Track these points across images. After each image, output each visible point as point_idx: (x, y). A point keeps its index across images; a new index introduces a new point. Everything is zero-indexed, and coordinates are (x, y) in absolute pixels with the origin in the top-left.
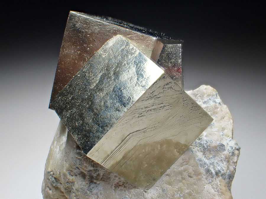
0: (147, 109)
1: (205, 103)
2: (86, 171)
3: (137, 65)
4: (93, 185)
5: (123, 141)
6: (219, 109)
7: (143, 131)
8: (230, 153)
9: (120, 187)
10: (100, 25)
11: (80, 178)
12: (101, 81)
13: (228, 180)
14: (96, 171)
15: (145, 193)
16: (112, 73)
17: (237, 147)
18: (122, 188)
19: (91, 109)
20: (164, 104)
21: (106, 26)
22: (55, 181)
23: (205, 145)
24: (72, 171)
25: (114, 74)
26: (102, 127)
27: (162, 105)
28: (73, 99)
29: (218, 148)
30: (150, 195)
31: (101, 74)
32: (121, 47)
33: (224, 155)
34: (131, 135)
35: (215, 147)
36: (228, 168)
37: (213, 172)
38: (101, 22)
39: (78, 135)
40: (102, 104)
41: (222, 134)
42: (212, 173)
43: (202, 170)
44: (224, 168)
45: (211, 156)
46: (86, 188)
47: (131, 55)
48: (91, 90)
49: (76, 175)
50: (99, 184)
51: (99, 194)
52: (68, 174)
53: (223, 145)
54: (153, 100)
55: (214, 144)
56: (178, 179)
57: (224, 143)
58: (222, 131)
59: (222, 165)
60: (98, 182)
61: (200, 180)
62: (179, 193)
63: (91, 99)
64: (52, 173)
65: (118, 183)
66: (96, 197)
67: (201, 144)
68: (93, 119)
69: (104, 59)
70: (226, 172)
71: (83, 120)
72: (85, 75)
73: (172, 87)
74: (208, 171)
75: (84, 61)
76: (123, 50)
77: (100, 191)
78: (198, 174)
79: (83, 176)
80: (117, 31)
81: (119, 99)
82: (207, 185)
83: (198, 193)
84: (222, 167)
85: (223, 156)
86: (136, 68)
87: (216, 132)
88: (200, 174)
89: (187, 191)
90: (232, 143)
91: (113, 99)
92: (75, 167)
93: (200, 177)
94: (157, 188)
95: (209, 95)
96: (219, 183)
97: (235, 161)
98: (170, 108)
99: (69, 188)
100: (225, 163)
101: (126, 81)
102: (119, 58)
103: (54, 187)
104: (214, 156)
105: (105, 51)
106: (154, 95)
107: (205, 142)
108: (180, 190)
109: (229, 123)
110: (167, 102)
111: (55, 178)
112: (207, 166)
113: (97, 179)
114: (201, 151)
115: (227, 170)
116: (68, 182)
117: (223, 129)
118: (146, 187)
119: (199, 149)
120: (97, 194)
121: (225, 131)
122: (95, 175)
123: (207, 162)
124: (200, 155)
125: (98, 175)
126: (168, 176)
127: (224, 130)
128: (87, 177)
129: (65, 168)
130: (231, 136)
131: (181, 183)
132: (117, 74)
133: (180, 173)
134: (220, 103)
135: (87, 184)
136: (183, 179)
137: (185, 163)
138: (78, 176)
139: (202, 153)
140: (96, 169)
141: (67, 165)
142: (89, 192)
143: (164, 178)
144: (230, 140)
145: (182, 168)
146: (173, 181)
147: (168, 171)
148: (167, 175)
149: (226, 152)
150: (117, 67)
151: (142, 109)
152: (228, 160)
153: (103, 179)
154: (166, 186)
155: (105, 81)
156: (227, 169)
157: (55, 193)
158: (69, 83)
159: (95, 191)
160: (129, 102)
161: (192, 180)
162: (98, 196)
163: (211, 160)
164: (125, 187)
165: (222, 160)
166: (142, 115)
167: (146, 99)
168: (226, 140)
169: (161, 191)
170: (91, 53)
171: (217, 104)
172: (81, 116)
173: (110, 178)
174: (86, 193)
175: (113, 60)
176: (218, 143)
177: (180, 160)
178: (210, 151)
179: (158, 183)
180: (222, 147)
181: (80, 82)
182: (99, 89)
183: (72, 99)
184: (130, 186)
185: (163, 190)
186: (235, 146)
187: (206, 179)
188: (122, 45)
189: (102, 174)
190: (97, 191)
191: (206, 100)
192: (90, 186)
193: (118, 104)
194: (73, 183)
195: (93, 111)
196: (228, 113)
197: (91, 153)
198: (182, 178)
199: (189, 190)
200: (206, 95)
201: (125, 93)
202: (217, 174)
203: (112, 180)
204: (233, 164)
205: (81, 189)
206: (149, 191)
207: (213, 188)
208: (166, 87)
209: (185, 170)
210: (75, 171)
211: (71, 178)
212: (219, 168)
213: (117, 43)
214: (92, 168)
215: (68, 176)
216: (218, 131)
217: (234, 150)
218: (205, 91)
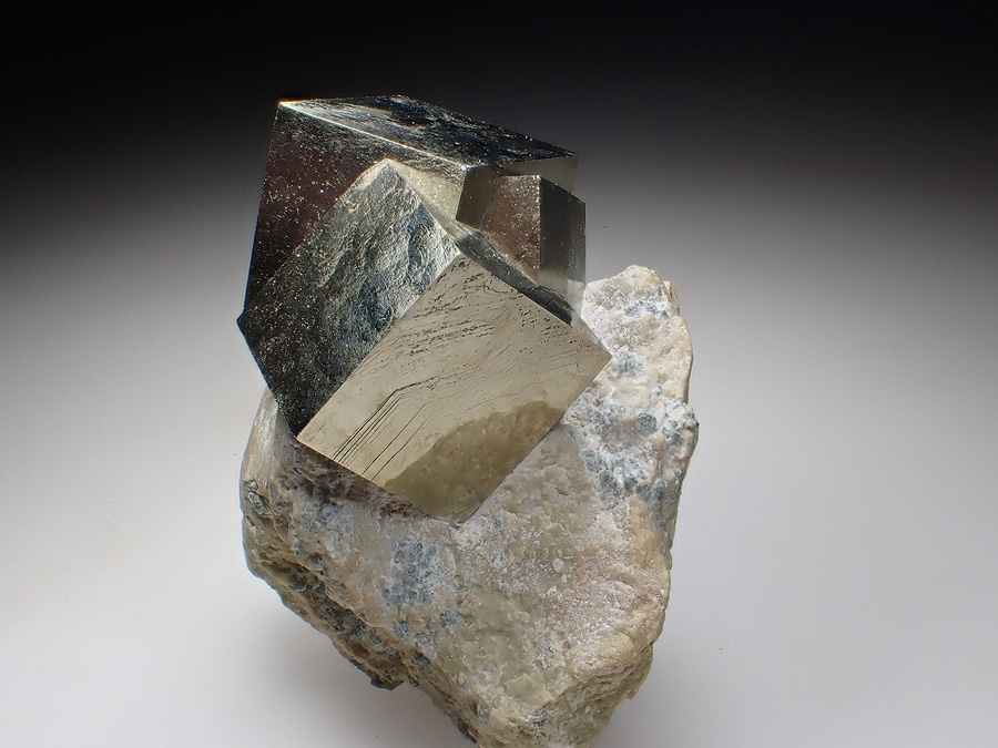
0: (431, 336)
1: (629, 311)
2: (311, 476)
3: (412, 235)
4: (327, 509)
5: (381, 407)
6: (659, 329)
7: (427, 384)
8: (668, 437)
9: (394, 515)
10: (346, 136)
11: (303, 493)
12: (340, 270)
13: (656, 501)
14: (333, 476)
15: (453, 530)
16: (363, 251)
17: (689, 422)
18: (400, 516)
19: (314, 335)
20: (473, 324)
21: (359, 138)
22: (261, 504)
23: (606, 417)
24: (286, 477)
25: (367, 254)
26: (331, 376)
27: (468, 326)
28: (282, 310)
29: (638, 426)
30: (467, 534)
31: (342, 253)
32: (387, 189)
33: (650, 441)
34: (398, 393)
35: (631, 423)
36: (659, 472)
37: (621, 482)
38: (347, 129)
39: (285, 393)
40: (337, 323)
41: (658, 390)
42: (616, 484)
43: (593, 478)
44: (647, 474)
45: (620, 445)
46: (313, 515)
47: (405, 210)
48: (320, 289)
49: (296, 488)
50: (342, 506)
51: (343, 529)
52: (279, 486)
53: (651, 419)
54: (442, 315)
55: (628, 416)
56: (532, 497)
57: (658, 414)
58: (658, 382)
59: (645, 465)
60: (339, 503)
61: (586, 499)
62: (533, 529)
63: (316, 313)
64: (253, 484)
65: (388, 506)
66: (337, 536)
67: (599, 415)
68: (316, 359)
69: (350, 217)
70: (652, 483)
71: (297, 360)
72: (311, 254)
73: (487, 284)
74: (606, 479)
75: (312, 218)
76: (390, 196)
77: (345, 522)
78: (580, 486)
79: (309, 488)
80: (383, 150)
81: (370, 314)
82: (603, 513)
83: (575, 530)
84: (644, 470)
85: (648, 444)
86: (411, 240)
87: (639, 388)
88: (587, 486)
89: (551, 526)
90: (678, 415)
91: (359, 314)
92: (291, 468)
93: (585, 493)
94: (485, 518)
95: (639, 293)
96: (628, 508)
97: (682, 456)
98: (489, 331)
99: (284, 518)
100: (651, 462)
101: (387, 272)
102: (381, 216)
103: (260, 518)
104: (628, 445)
105: (355, 198)
106: (443, 304)
107: (608, 411)
108: (536, 522)
109: (681, 363)
110: (479, 317)
111: (260, 496)
112: (604, 468)
113: (337, 495)
114: (599, 433)
115: (654, 478)
116: (280, 504)
117: (662, 378)
118: (455, 516)
119: (593, 427)
120: (338, 529)
121: (667, 385)
122: (332, 486)
123: (608, 457)
124: (593, 441)
125: (340, 486)
126: (508, 492)
127: (665, 380)
128: (316, 490)
129: (273, 471)
130: (680, 395)
131: (540, 508)
132: (372, 255)
133: (538, 484)
134: (665, 313)
135: (316, 505)
136: (545, 497)
137: (548, 461)
138: (299, 489)
139: (600, 438)
140: (334, 471)
141: (278, 464)
142: (319, 525)
143: (500, 495)
144: (675, 404)
145: (542, 472)
146: (519, 502)
147: (509, 480)
148: (507, 488)
149: (657, 436)
150: (374, 237)
151: (418, 334)
152: (660, 453)
153: (351, 496)
154: (503, 514)
155: (348, 271)
156: (653, 474)
157: (262, 532)
158: (277, 274)
159: (333, 523)
160: (388, 320)
161: (566, 502)
162: (341, 535)
163: (620, 454)
164: (405, 515)
165: (644, 454)
166: (420, 349)
167: (425, 313)
168: (666, 405)
169: (492, 525)
170: (328, 202)
171: (657, 317)
172: (294, 350)
173: (367, 493)
174: (314, 526)
175: (368, 222)
176: (639, 412)
177: (536, 453)
178: (618, 433)
179: (485, 507)
180: (647, 423)
181: (299, 271)
182: (334, 288)
183: (279, 313)
184: (418, 512)
185: (497, 524)
186: (684, 421)
187: (603, 498)
188: (390, 185)
189: (348, 484)
190: (338, 522)
191: (631, 305)
192: (321, 510)
193: (366, 325)
194: (289, 504)
195: (318, 340)
196: (682, 338)
197: (306, 435)
198: (542, 495)
199: (555, 524)
200: (634, 292)
201: (384, 301)
202: (628, 485)
203: (372, 498)
204: (675, 465)
205: (304, 516)
206: (465, 525)
207: (616, 520)
208: (470, 284)
209: (549, 477)
210: (292, 477)
211: (286, 494)
212: (635, 473)
213: (380, 180)
214: (325, 471)
215: (280, 490)
216: (646, 385)
217: (679, 430)
218: (631, 282)
